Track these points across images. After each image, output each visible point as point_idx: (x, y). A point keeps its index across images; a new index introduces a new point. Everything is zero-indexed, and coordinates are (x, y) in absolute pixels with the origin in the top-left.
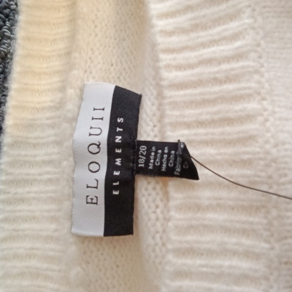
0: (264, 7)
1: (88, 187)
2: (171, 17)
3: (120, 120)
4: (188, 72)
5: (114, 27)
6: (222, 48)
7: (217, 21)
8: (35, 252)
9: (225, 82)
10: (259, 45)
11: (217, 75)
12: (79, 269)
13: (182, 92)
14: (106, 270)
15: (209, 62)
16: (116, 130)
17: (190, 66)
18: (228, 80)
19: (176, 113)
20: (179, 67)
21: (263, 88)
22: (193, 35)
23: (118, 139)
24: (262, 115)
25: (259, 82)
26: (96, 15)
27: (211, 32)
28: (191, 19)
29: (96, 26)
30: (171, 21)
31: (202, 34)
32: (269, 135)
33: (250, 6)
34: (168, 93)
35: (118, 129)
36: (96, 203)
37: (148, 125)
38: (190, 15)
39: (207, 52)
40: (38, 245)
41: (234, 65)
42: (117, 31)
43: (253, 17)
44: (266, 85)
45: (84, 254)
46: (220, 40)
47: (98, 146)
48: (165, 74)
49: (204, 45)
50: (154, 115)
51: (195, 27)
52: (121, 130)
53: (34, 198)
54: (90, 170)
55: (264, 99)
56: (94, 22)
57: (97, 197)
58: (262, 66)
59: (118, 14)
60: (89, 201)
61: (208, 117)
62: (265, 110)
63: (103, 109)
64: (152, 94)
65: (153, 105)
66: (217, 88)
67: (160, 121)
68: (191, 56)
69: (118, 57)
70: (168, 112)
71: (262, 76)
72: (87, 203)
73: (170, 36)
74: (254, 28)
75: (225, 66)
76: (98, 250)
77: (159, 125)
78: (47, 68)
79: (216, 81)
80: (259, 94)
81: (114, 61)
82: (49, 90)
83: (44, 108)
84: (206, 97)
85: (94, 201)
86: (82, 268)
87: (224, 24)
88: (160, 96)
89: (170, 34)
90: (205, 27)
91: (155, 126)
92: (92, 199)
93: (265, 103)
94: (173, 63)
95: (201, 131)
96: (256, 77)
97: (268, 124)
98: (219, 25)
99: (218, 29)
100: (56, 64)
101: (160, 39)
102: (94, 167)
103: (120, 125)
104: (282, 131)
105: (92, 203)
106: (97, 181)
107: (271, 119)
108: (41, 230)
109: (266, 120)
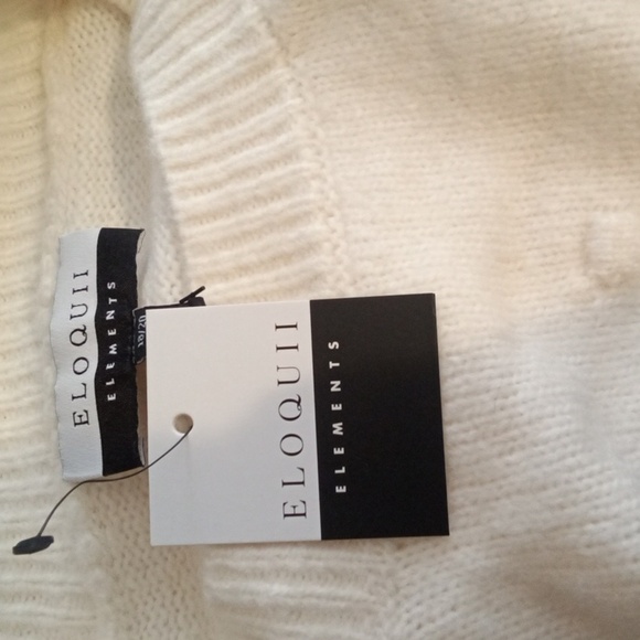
0: (316, 78)
1: (73, 398)
2: (180, 116)
3: (111, 286)
4: (215, 194)
5: (113, 146)
6: (259, 148)
7: (248, 111)
8: (20, 525)
9: (272, 199)
10: (314, 136)
11: (258, 192)
12: (88, 537)
13: (207, 227)
14: (137, 535)
15: (243, 173)
16: (108, 301)
17: (217, 185)
18: (275, 195)
19: (203, 260)
20: (200, 189)
21: (328, 199)
22: (215, 137)
23: (110, 315)
24: (328, 240)
25: (322, 192)
26: (78, 135)
27: (240, 127)
28: (209, 114)
29: (80, 152)
30: (178, 121)
31: (227, 132)
32: (340, 267)
33: (293, 80)
34: (185, 231)
35: (111, 301)
36: (87, 422)
37: (162, 285)
38: (204, 109)
39: (238, 160)
40: (24, 513)
41: (280, 171)
42: (117, 152)
43: (300, 95)
44: (332, 195)
45: (94, 512)
46: (255, 138)
47: (83, 331)
48: (178, 203)
49: (232, 149)
50: (170, 268)
51: (217, 125)
52: (115, 300)
53: (11, 439)
54: (76, 372)
55: (331, 215)
56: (75, 146)
57: (86, 412)
58: (323, 166)
59: (117, 125)
60: (78, 420)
61: (254, 258)
62: (334, 231)
63: (86, 274)
64: (164, 236)
65: (167, 253)
66: (259, 211)
67: (180, 277)
68: (214, 169)
69: (123, 192)
70: (191, 261)
71: (325, 181)
72: (76, 424)
73: (181, 144)
74: (303, 112)
75: (267, 176)
76: (118, 504)
77: (179, 283)
78: (12, 229)
79: (258, 200)
80: (321, 209)
81: (115, 200)
82: (19, 264)
83: (13, 293)
84: (247, 227)
85: (84, 419)
86: (94, 535)
87: (259, 112)
88: (177, 238)
89: (179, 141)
90: (231, 122)
91: (172, 286)
92: (80, 416)
93: (331, 220)
94: (189, 184)
95: (245, 280)
96: (315, 184)
97: (338, 252)
98: (252, 115)
99: (252, 121)
100: (27, 220)
101: (163, 151)
102: (81, 366)
103: (112, 294)
104: (361, 259)
105: (81, 423)
106: (85, 385)
107: (343, 244)
108: (25, 489)
109: (336, 247)
